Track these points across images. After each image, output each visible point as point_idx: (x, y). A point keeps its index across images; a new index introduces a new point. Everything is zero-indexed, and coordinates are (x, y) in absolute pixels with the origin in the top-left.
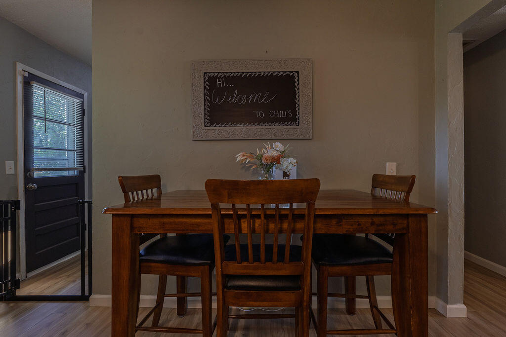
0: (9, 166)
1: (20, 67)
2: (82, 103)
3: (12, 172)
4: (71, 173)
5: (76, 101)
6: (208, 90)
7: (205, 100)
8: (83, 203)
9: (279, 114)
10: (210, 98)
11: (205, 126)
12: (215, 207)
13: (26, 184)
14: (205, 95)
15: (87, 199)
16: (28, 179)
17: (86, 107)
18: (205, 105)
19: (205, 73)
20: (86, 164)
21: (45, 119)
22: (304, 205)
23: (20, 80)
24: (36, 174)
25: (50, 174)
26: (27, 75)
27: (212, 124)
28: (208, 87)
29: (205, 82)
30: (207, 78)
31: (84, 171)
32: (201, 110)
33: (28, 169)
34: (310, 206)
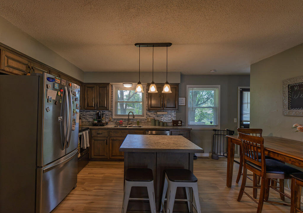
0: (235, 120)
1: (239, 88)
3: (236, 122)
6: (290, 92)
7: (289, 97)
10: (292, 96)
11: (289, 109)
13: (240, 126)
14: (289, 95)
16: (241, 124)
18: (289, 99)
19: (289, 85)
21: (247, 103)
23: (239, 92)
24: (244, 123)
26: (241, 90)
27: (292, 108)
28: (290, 91)
29: (289, 89)
30: (290, 87)
32: (286, 102)
33: (241, 121)
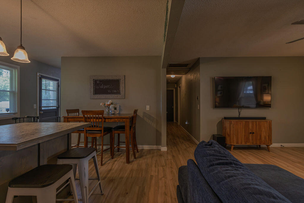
0: (35, 105)
1: (38, 74)
2: (58, 83)
3: (36, 108)
4: (54, 108)
5: (56, 82)
6: (94, 84)
7: (94, 87)
8: (58, 117)
9: (115, 91)
11: (94, 95)
12: (84, 116)
13: (40, 112)
15: (59, 116)
16: (40, 110)
17: (59, 84)
19: (94, 79)
20: (59, 104)
21: (46, 90)
22: (101, 116)
23: (38, 78)
24: (43, 108)
25: (47, 108)
26: (40, 76)
30: (94, 81)
31: (59, 107)
32: (92, 90)
33: (40, 107)
34: (103, 116)
